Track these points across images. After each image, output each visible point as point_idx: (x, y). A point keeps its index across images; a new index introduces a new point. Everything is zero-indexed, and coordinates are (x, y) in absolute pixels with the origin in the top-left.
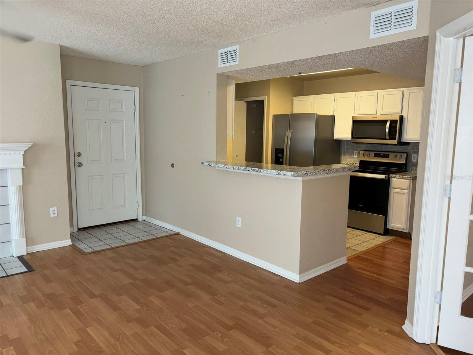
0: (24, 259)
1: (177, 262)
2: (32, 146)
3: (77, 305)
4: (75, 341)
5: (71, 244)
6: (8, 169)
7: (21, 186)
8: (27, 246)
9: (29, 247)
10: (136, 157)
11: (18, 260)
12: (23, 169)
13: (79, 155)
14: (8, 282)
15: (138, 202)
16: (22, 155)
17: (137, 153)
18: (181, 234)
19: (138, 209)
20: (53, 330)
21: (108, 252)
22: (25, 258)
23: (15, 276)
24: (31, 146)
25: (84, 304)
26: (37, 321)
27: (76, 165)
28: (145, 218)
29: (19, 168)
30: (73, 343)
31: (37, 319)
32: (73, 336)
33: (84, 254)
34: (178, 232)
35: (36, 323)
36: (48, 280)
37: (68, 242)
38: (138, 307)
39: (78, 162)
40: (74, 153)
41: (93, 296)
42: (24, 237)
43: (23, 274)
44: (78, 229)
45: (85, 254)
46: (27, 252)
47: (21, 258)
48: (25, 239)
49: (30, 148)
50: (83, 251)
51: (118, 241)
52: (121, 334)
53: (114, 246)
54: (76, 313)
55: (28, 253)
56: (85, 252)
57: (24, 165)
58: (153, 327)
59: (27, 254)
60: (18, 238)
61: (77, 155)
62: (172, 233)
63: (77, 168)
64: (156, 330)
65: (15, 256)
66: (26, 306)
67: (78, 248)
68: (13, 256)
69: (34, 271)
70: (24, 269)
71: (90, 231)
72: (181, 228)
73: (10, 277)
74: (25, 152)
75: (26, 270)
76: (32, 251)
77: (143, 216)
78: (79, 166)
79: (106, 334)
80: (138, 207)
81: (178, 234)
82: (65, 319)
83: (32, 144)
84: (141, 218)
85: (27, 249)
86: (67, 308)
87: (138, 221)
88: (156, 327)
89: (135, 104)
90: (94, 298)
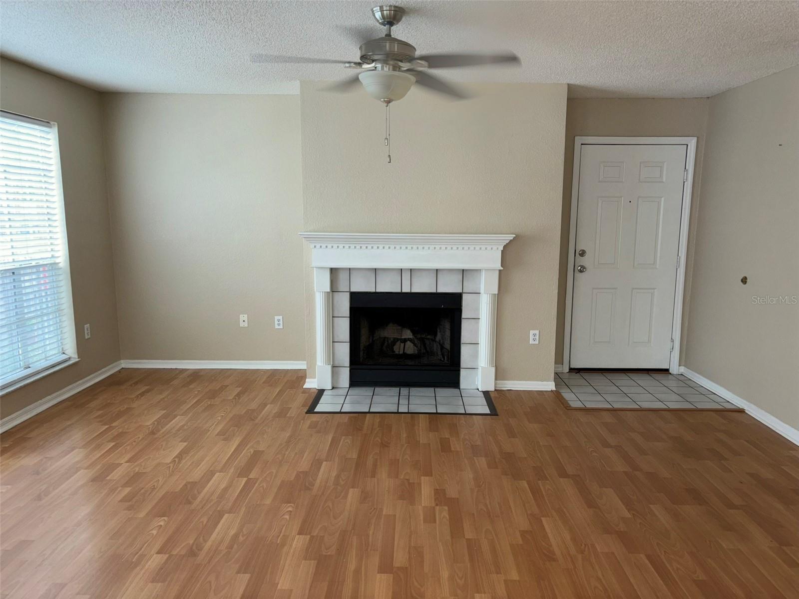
0: (490, 396)
1: (722, 462)
2: (514, 238)
3: (539, 480)
4: (522, 529)
5: (554, 389)
6: (483, 269)
7: (495, 294)
8: (496, 379)
9: (498, 382)
10: (678, 262)
11: (483, 396)
12: (500, 271)
13: (583, 253)
14: (464, 423)
15: (672, 340)
16: (501, 251)
17: (680, 255)
18: (746, 411)
19: (673, 353)
20: (498, 503)
21: (604, 413)
22: (492, 395)
23: (474, 416)
24: (512, 239)
25: (548, 482)
26: (483, 484)
27: (576, 270)
28: (682, 370)
29: (496, 270)
30: (520, 531)
31: (483, 482)
32: (521, 522)
33: (568, 408)
34: (741, 407)
35: (482, 486)
36: (511, 433)
37: (549, 386)
38: (627, 515)
39: (579, 265)
40: (575, 251)
41: (563, 474)
42: (493, 366)
43: (483, 416)
44: (569, 369)
45: (570, 408)
46: (495, 387)
47: (486, 394)
48: (493, 369)
49: (511, 241)
50: (569, 404)
51: (628, 400)
52: (589, 545)
53: (616, 406)
54: (535, 492)
55: (497, 389)
56: (570, 406)
57: (501, 266)
58: (642, 556)
59: (495, 390)
60: (486, 366)
61: (579, 254)
62: (728, 406)
63: (578, 274)
64: (647, 562)
65: (480, 390)
66: (476, 461)
67: (562, 397)
68: (478, 389)
69: (497, 415)
70: (487, 410)
71: (586, 376)
72: (749, 402)
73: (468, 416)
74: (505, 247)
75: (488, 411)
76: (502, 387)
77: (679, 366)
78: (581, 271)
79: (567, 536)
80: (673, 349)
81: (741, 411)
82: (518, 494)
83: (514, 236)
84: (675, 369)
85: (496, 384)
86: (525, 480)
87: (670, 374)
88: (648, 557)
89: (687, 168)
90: (564, 477)
